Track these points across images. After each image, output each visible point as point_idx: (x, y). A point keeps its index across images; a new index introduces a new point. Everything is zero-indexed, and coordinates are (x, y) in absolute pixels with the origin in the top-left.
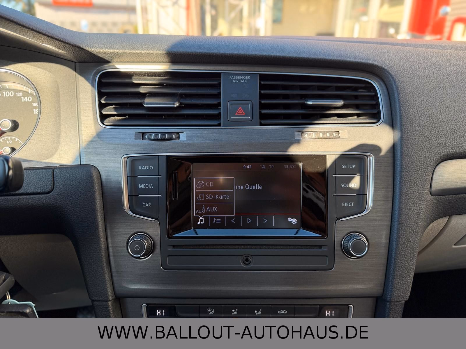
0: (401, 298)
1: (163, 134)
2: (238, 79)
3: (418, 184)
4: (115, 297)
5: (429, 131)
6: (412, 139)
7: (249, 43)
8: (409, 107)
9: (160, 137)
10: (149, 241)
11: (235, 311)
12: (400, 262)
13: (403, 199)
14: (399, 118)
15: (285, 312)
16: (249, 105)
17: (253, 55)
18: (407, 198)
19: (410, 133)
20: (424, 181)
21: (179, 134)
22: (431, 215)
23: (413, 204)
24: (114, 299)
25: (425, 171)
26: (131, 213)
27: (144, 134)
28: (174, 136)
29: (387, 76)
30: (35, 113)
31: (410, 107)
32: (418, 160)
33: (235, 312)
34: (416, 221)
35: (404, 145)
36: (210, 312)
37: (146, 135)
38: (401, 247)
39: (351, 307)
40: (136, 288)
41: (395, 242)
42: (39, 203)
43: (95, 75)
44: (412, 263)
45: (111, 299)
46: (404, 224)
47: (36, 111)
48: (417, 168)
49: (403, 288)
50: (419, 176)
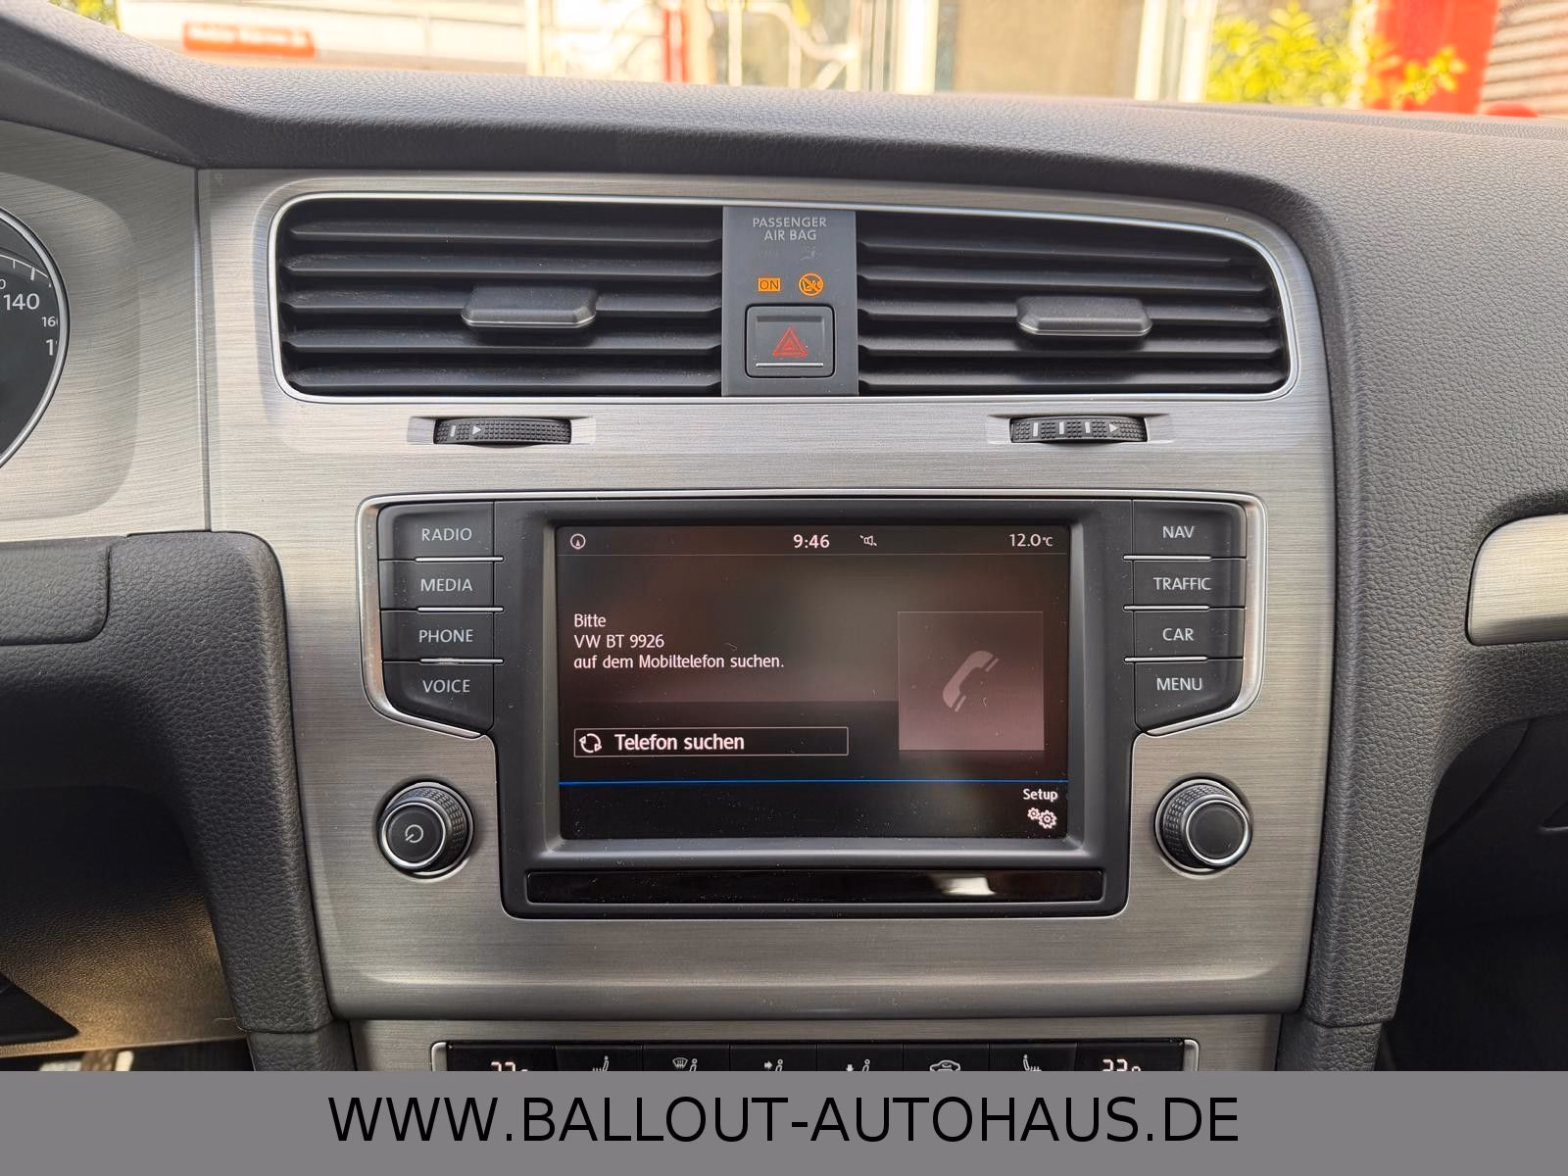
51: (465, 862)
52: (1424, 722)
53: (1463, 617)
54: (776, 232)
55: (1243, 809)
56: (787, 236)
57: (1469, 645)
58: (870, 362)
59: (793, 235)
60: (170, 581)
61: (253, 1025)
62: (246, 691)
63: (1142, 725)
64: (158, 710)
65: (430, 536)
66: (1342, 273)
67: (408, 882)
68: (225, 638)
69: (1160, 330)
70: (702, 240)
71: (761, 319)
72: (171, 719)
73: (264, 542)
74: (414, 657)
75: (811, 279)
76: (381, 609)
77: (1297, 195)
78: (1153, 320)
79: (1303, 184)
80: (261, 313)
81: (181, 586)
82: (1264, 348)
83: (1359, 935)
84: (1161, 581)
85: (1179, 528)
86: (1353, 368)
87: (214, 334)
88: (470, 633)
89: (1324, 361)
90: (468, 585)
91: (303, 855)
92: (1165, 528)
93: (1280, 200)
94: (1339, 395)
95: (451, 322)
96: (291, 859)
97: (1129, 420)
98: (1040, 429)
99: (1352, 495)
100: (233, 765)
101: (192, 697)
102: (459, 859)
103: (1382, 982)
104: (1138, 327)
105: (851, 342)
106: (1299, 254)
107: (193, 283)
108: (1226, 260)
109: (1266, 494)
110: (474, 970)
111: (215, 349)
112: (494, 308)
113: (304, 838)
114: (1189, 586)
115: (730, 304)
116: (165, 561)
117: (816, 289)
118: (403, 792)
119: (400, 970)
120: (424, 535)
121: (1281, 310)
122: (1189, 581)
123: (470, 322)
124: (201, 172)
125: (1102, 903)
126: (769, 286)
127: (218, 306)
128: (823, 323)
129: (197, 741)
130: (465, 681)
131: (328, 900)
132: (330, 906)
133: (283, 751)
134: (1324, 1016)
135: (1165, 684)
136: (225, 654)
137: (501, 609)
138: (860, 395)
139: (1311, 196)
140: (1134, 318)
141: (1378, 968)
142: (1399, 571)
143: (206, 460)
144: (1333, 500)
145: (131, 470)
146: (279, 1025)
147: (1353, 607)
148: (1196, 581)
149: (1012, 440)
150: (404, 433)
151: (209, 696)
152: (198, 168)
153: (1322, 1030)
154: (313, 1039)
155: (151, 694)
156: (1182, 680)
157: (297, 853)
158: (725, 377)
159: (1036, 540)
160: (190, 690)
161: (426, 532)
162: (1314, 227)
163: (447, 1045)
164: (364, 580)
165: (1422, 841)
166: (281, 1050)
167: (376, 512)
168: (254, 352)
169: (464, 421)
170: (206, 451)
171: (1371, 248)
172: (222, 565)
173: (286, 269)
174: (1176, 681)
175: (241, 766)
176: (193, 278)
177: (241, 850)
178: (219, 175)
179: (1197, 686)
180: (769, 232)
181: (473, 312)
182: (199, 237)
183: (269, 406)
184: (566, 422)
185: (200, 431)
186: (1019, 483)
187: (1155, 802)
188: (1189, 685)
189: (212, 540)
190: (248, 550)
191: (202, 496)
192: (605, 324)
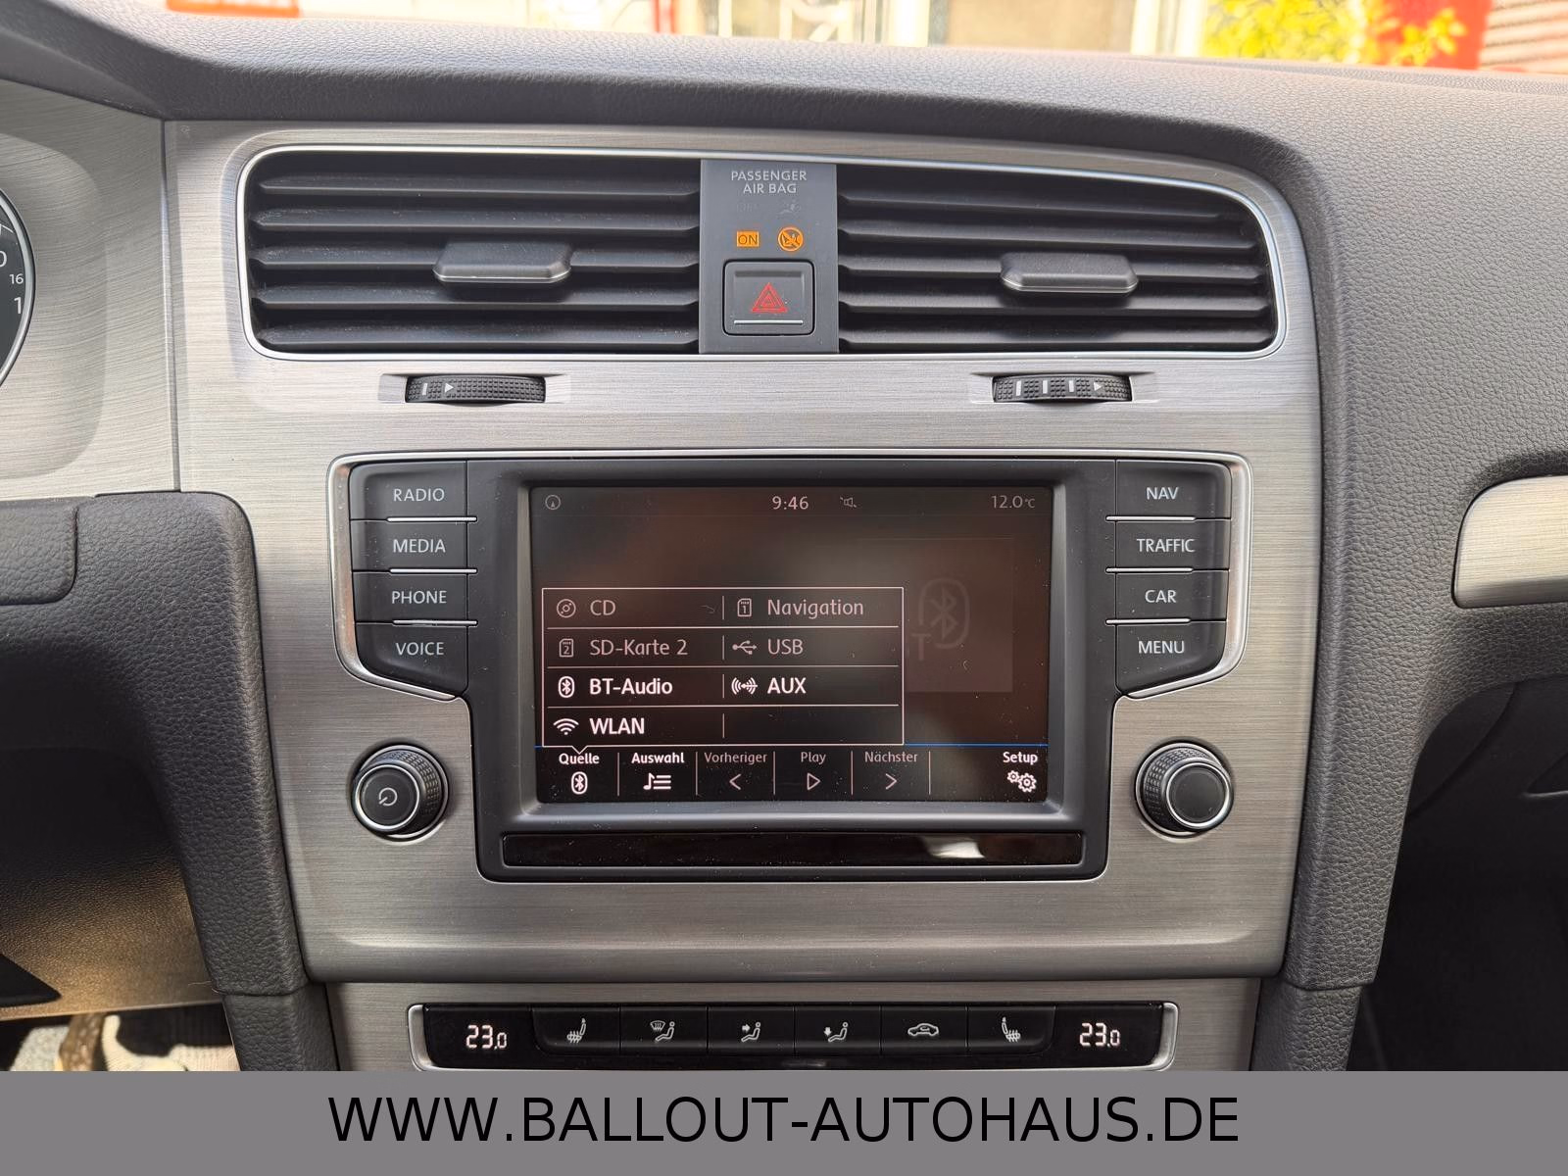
51: (439, 826)
52: (1409, 685)
53: (1450, 580)
54: (755, 185)
55: (1226, 773)
56: (766, 188)
57: (1455, 607)
58: (851, 319)
59: (772, 188)
60: (139, 541)
61: (227, 988)
62: (217, 654)
63: (1124, 688)
64: (127, 672)
65: (402, 496)
66: (1332, 229)
67: (382, 845)
68: (195, 599)
69: (1146, 287)
70: (680, 193)
71: (739, 274)
72: (141, 680)
73: (234, 502)
74: (387, 618)
75: (790, 233)
76: (353, 571)
77: (1287, 149)
78: (1140, 277)
79: (1294, 137)
80: (230, 269)
81: (151, 545)
82: (1251, 305)
83: (1340, 900)
84: (1144, 543)
85: (1163, 489)
86: (1341, 326)
87: (182, 289)
88: (443, 594)
89: (1312, 320)
90: (441, 547)
91: (276, 819)
92: (1149, 489)
93: (1270, 154)
94: (1327, 353)
95: (424, 278)
96: (264, 821)
97: (1113, 379)
98: (1023, 387)
99: (1339, 455)
100: (205, 727)
101: (163, 659)
102: (434, 822)
103: (1362, 946)
104: (1124, 284)
105: (832, 298)
106: (1289, 209)
107: (160, 239)
108: (1214, 216)
109: (1252, 454)
110: (449, 933)
111: (183, 306)
112: (466, 263)
113: (277, 802)
114: (1172, 548)
115: (707, 260)
116: (134, 521)
117: (795, 244)
118: (376, 754)
119: (374, 932)
120: (396, 496)
121: (1269, 267)
122: (1172, 542)
123: (442, 277)
124: (168, 124)
125: (1080, 868)
126: (748, 241)
127: (185, 261)
128: (803, 278)
129: (168, 703)
130: (438, 644)
131: (302, 864)
132: (305, 870)
133: (255, 714)
134: (1304, 980)
135: (1147, 647)
136: (195, 615)
137: (475, 571)
138: (841, 353)
139: (1301, 149)
140: (1121, 275)
141: (1358, 931)
142: (1385, 532)
143: (175, 419)
144: (1320, 460)
145: (99, 429)
146: (254, 988)
147: (1337, 569)
148: (1180, 542)
149: (995, 399)
150: (375, 391)
151: (178, 658)
152: (164, 119)
153: (1301, 994)
154: (289, 1001)
155: (121, 656)
156: (1164, 643)
157: (270, 816)
158: (702, 335)
159: (1018, 503)
160: (160, 652)
161: (398, 492)
162: (1303, 183)
163: (423, 1008)
164: (335, 540)
165: (1406, 804)
166: (256, 1013)
167: (346, 471)
168: (223, 309)
169: (435, 379)
170: (175, 409)
171: (1362, 203)
172: (191, 525)
173: (255, 223)
174: (1158, 644)
175: (212, 729)
176: (160, 233)
177: (214, 813)
178: (186, 128)
179: (1179, 649)
180: (747, 185)
181: (445, 268)
182: (166, 191)
183: (238, 361)
184: (540, 379)
185: (168, 389)
186: (1001, 443)
187: (1135, 765)
188: (1171, 647)
189: (181, 500)
190: (218, 509)
191: (171, 455)
192: (580, 280)
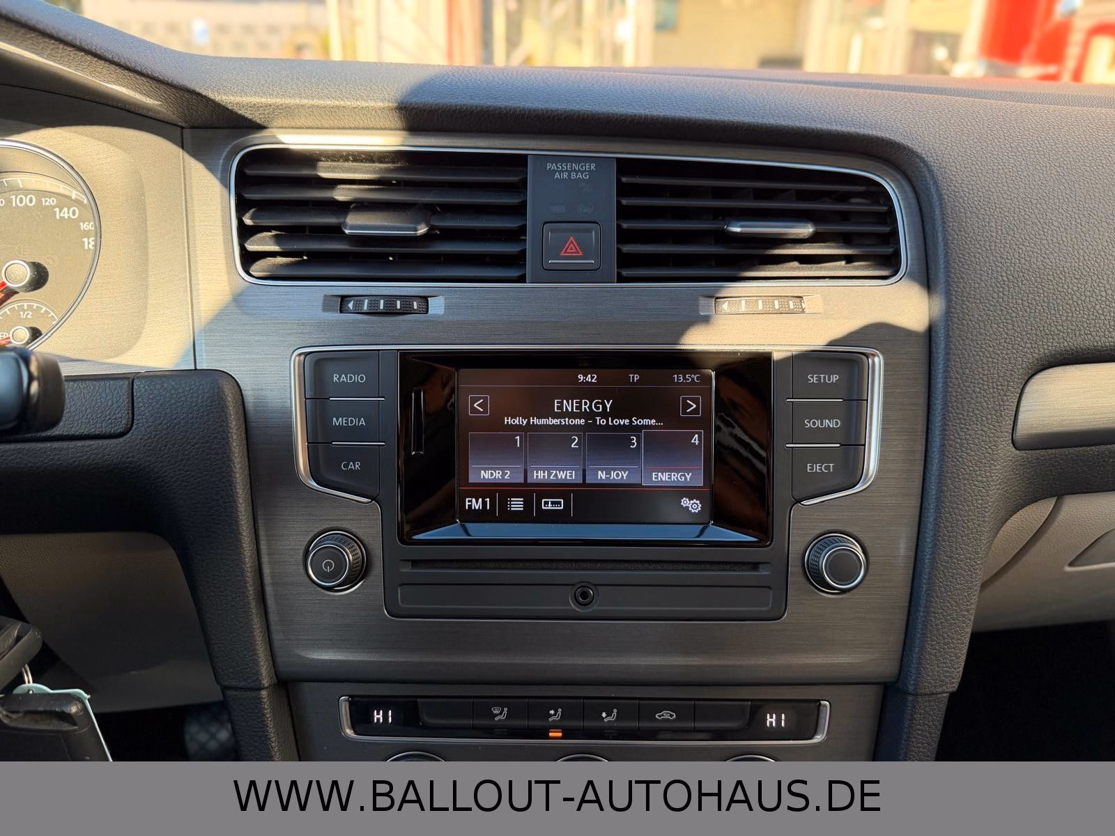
0: (941, 686)
1: (390, 299)
2: (567, 171)
3: (985, 422)
4: (276, 681)
5: (1013, 298)
6: (973, 316)
7: (593, 85)
8: (968, 242)
9: (382, 307)
10: (356, 549)
11: (556, 712)
12: (940, 602)
13: (949, 457)
14: (942, 266)
15: (671, 716)
16: (591, 232)
17: (603, 113)
18: (959, 454)
19: (969, 301)
20: (999, 414)
21: (427, 301)
22: (1014, 495)
23: (972, 469)
24: (274, 684)
25: (1002, 392)
26: (315, 484)
27: (344, 299)
28: (415, 303)
29: (917, 167)
30: (86, 247)
31: (970, 241)
32: (984, 365)
33: (555, 714)
34: (978, 508)
35: (953, 329)
36: (497, 715)
37: (350, 302)
38: (942, 568)
39: (825, 706)
40: (326, 658)
41: (928, 556)
42: (100, 458)
43: (230, 158)
44: (967, 605)
45: (266, 685)
46: (951, 515)
47: (89, 243)
48: (983, 385)
49: (945, 663)
50: (987, 404)
